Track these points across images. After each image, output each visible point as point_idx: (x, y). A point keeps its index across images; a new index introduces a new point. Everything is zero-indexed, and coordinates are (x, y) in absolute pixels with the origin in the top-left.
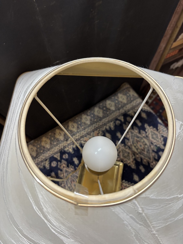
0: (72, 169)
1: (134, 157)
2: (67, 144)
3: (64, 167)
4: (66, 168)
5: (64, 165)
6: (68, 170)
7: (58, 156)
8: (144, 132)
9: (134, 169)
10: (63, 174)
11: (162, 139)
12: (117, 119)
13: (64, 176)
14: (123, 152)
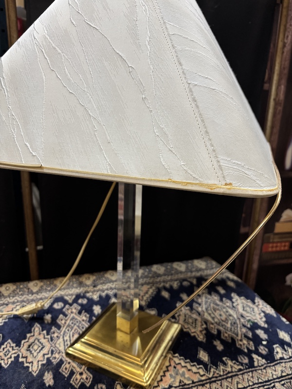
0: (84, 318)
1: (205, 326)
2: (92, 290)
3: (72, 312)
4: (76, 314)
5: (74, 311)
6: (76, 317)
7: (70, 299)
8: (229, 301)
9: (201, 342)
10: (66, 320)
11: (262, 314)
12: (185, 280)
13: (65, 323)
14: (185, 316)
